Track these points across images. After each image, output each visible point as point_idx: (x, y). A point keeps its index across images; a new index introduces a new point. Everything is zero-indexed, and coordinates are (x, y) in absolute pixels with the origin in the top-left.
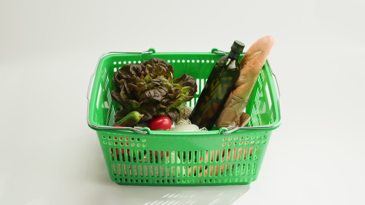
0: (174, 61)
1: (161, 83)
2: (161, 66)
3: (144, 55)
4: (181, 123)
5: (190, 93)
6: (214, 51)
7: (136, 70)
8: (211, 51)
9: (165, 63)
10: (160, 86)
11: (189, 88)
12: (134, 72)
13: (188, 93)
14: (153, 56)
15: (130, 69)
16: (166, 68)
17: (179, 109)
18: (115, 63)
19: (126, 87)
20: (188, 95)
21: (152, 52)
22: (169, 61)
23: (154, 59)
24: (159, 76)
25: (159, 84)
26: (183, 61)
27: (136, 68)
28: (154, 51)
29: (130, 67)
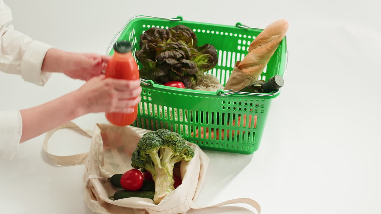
0: (199, 31)
1: (179, 46)
2: (184, 33)
3: (172, 22)
4: (198, 88)
5: (208, 60)
6: (237, 25)
7: (160, 33)
8: (235, 25)
9: (189, 31)
10: (178, 49)
11: (208, 56)
12: (158, 35)
13: (206, 61)
14: (180, 23)
15: (155, 31)
16: (188, 36)
17: (197, 75)
18: (144, 26)
19: (147, 46)
20: (207, 63)
21: (180, 20)
22: (194, 30)
23: (180, 26)
24: (179, 41)
25: (177, 47)
26: (208, 32)
27: (161, 32)
28: (181, 20)
29: (156, 30)
